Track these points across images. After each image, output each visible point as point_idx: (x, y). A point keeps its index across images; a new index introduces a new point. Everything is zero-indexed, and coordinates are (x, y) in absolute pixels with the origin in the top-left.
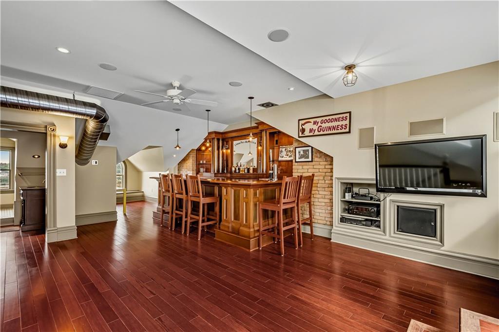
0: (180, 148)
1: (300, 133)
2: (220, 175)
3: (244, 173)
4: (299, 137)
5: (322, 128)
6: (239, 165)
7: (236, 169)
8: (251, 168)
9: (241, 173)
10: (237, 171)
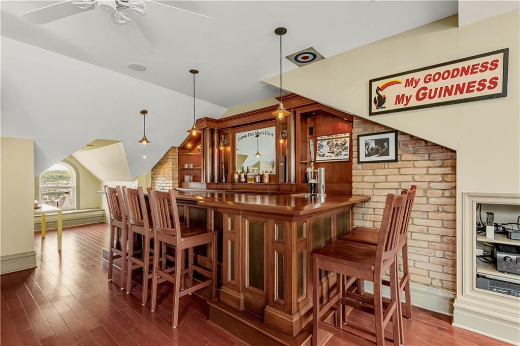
0: (148, 142)
1: (374, 106)
2: (214, 186)
3: (253, 182)
4: (371, 114)
5: (428, 91)
6: (246, 170)
7: (240, 176)
8: (267, 175)
9: (249, 182)
10: (243, 180)
